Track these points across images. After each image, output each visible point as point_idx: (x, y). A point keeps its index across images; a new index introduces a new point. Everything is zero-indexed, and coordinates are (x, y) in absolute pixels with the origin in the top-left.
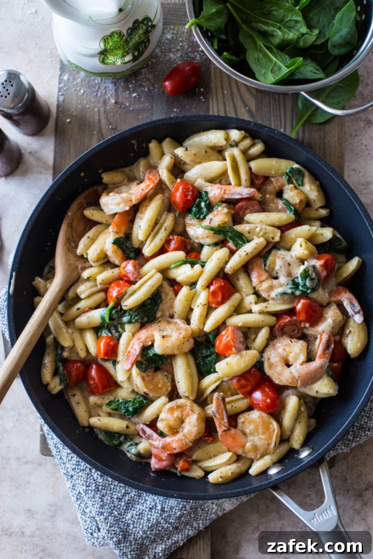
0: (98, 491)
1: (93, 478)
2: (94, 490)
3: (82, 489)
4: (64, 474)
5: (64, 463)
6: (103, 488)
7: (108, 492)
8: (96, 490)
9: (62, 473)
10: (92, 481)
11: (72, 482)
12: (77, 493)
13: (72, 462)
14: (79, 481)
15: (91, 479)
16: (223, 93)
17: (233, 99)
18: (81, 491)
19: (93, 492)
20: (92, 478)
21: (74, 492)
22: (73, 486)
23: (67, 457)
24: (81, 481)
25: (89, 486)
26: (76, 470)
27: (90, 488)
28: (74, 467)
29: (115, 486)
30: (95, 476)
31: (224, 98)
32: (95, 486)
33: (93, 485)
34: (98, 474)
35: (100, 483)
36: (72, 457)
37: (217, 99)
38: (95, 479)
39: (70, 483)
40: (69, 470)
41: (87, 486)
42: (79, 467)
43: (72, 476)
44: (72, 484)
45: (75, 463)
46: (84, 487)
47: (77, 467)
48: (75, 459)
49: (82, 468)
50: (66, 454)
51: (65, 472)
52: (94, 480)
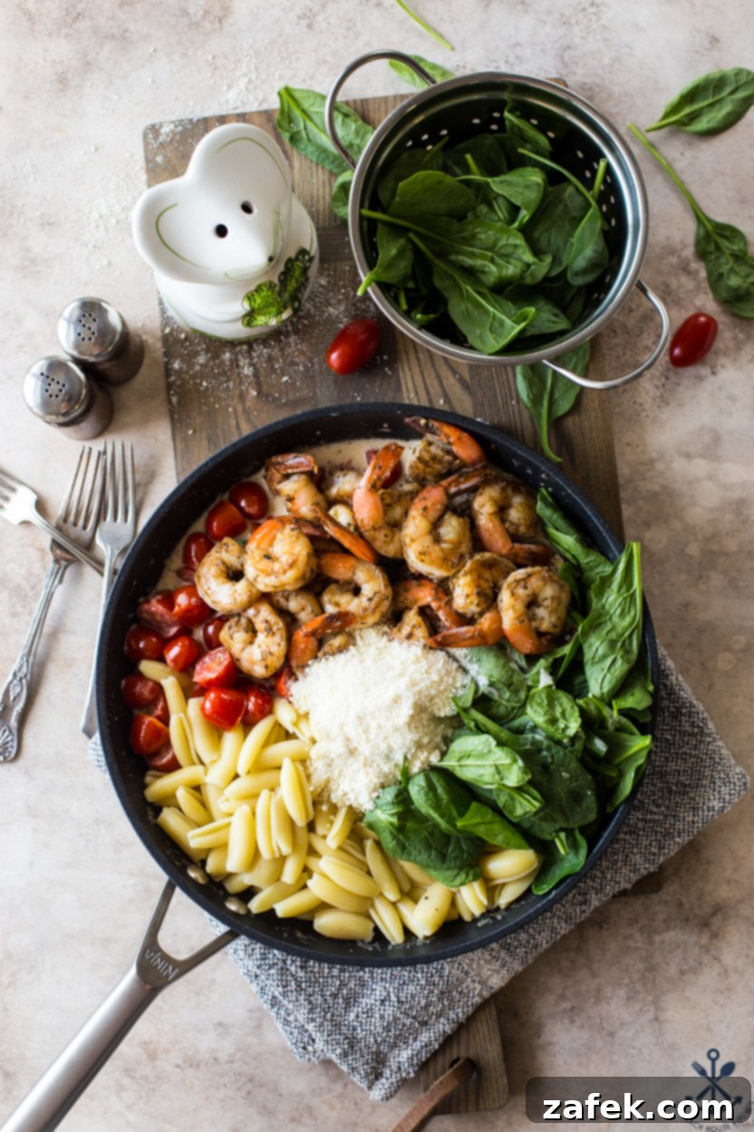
0: (302, 989)
1: (291, 973)
2: (296, 990)
3: (278, 991)
4: (245, 974)
5: (241, 960)
6: (308, 984)
7: (317, 989)
8: (298, 989)
9: (241, 973)
10: (289, 978)
11: (258, 984)
12: (270, 997)
13: (254, 957)
14: (271, 982)
15: (287, 976)
16: (418, 359)
17: (433, 365)
18: (277, 994)
19: (294, 994)
20: (288, 973)
21: (266, 997)
22: (262, 989)
23: (246, 950)
24: (274, 981)
25: (286, 986)
26: (263, 967)
27: (289, 988)
28: (258, 963)
29: (324, 977)
30: (293, 969)
31: (420, 366)
32: (296, 984)
33: (293, 983)
34: (296, 966)
35: (301, 977)
36: (253, 950)
37: (410, 369)
38: (294, 973)
39: (256, 985)
40: (250, 968)
41: (284, 987)
42: (267, 961)
43: (256, 976)
44: (260, 987)
45: (258, 956)
46: (280, 989)
47: (263, 962)
48: (257, 951)
49: (271, 962)
50: (243, 947)
51: (246, 971)
52: (293, 976)
